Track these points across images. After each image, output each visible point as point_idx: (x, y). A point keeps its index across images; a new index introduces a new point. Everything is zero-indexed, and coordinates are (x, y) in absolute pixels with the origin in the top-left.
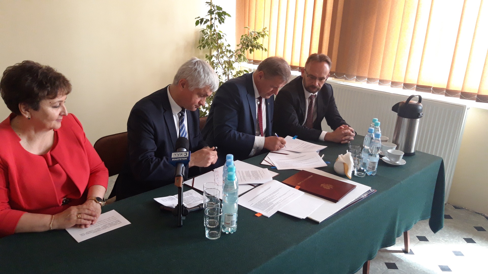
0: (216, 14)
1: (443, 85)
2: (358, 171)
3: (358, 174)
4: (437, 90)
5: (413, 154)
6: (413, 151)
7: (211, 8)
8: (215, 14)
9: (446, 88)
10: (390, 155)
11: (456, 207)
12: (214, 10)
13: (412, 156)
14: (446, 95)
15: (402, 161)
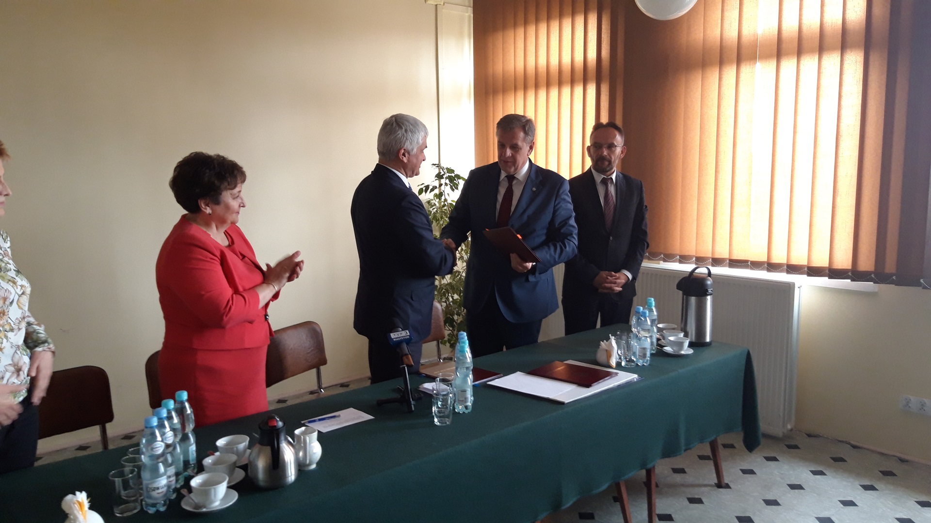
0: (446, 178)
1: (764, 259)
4: (756, 265)
5: (709, 344)
6: (708, 340)
7: (439, 170)
8: (444, 179)
9: (766, 261)
10: (672, 343)
11: (809, 435)
12: (443, 173)
13: (706, 346)
14: (769, 270)
15: (686, 350)
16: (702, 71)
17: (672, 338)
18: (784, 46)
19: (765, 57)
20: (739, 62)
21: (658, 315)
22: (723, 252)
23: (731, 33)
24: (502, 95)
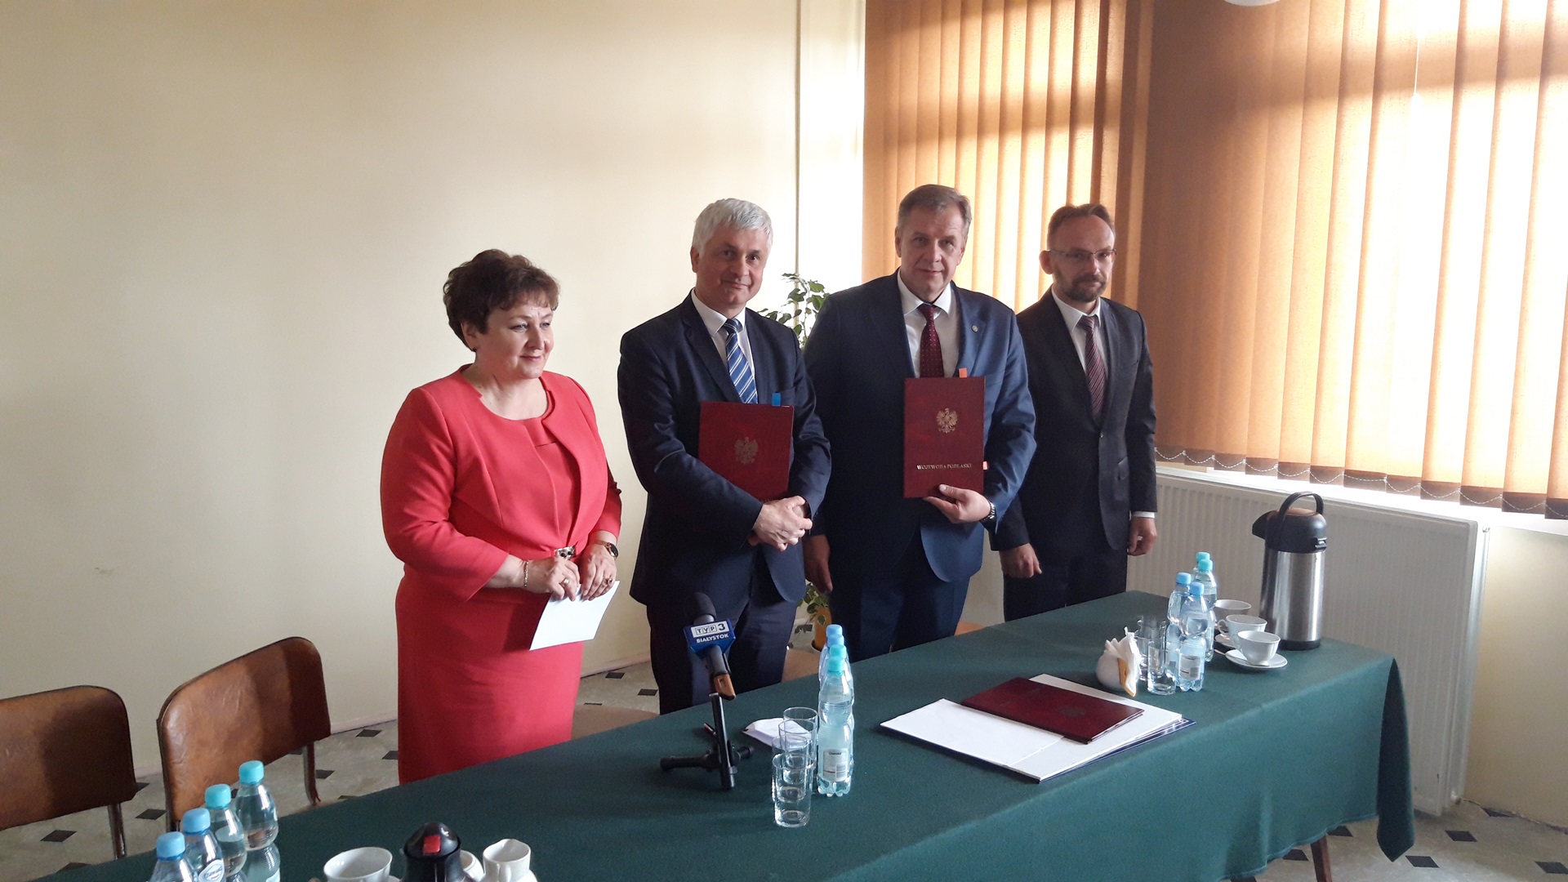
0: (809, 300)
1: (1416, 472)
2: (1157, 681)
3: (1156, 689)
4: (1397, 483)
5: (1315, 646)
6: (1314, 636)
7: (797, 285)
8: (805, 302)
9: (1421, 476)
10: (1246, 645)
11: (1491, 813)
12: (802, 290)
13: (1311, 649)
14: (1424, 496)
15: (1274, 658)
16: (1304, 108)
17: (1245, 635)
18: (1469, 63)
19: (1431, 82)
20: (1378, 90)
21: (1219, 589)
22: (1332, 456)
23: (1364, 39)
24: (915, 147)
